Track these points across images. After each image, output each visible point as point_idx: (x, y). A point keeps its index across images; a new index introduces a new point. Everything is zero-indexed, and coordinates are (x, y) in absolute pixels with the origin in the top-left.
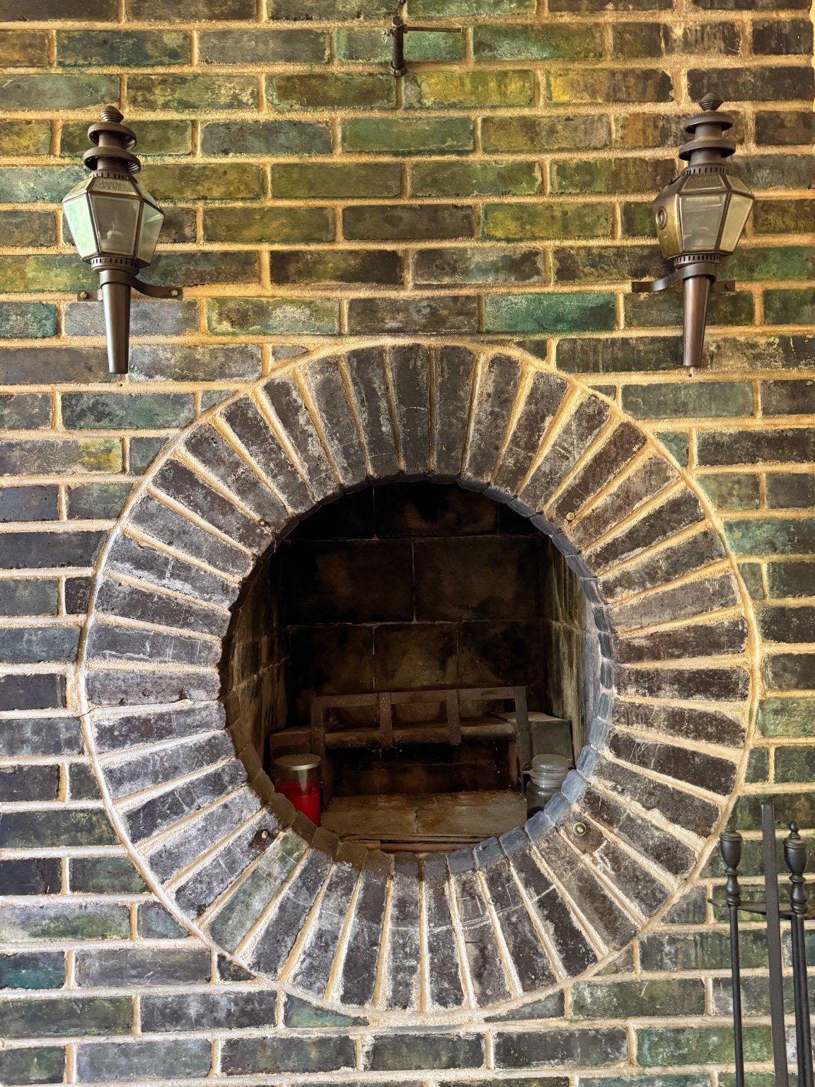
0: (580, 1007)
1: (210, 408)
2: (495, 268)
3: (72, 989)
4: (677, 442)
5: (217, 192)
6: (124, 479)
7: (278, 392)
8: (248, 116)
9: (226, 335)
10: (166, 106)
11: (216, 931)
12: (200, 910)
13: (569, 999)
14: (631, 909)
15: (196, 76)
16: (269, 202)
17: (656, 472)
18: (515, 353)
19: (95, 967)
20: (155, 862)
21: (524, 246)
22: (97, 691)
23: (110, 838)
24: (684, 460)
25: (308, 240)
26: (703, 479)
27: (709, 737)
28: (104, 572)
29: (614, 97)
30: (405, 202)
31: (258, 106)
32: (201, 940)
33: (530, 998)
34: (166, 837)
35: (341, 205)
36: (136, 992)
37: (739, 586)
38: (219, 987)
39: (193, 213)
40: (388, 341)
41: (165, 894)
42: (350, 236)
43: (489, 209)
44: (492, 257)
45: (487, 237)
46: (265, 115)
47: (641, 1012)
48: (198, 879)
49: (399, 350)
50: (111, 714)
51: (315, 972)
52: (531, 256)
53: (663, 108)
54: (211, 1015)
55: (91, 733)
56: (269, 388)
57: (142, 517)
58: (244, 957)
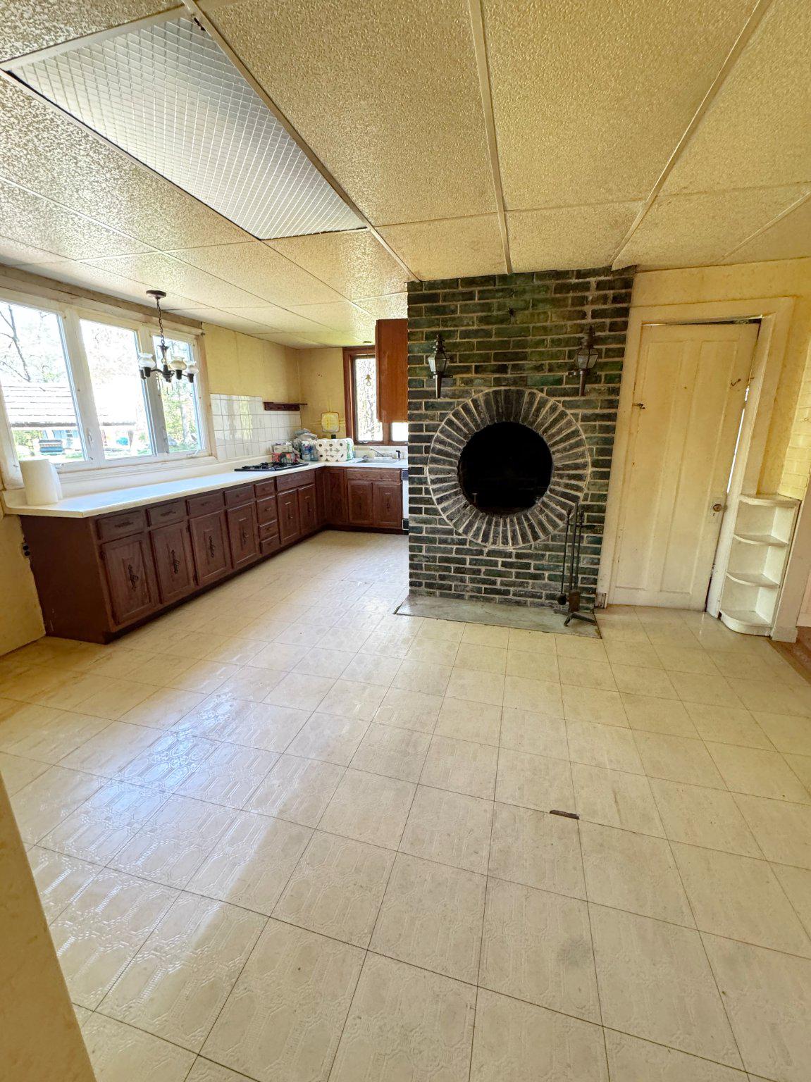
0: (535, 548)
1: (458, 405)
2: (532, 369)
3: (424, 534)
4: (575, 415)
5: (462, 349)
6: (438, 423)
7: (474, 401)
8: (471, 328)
9: (463, 387)
10: (450, 326)
11: (455, 525)
12: (452, 520)
13: (533, 546)
14: (550, 528)
15: (458, 317)
16: (475, 352)
17: (569, 424)
18: (535, 391)
19: (429, 530)
20: (442, 509)
21: (540, 362)
22: (431, 471)
23: (433, 504)
24: (577, 421)
25: (484, 362)
26: (581, 426)
27: (574, 490)
28: (432, 444)
29: (569, 319)
30: (510, 351)
31: (473, 325)
32: (451, 527)
33: (524, 545)
34: (445, 504)
35: (493, 352)
36: (437, 536)
37: (587, 453)
38: (455, 536)
39: (456, 355)
40: (503, 388)
41: (444, 516)
42: (495, 360)
43: (532, 352)
44: (531, 366)
45: (531, 360)
46: (475, 327)
47: (550, 550)
48: (451, 514)
49: (505, 390)
50: (434, 477)
51: (476, 535)
52: (542, 365)
53: (583, 322)
54: (453, 542)
55: (429, 481)
56: (472, 401)
57: (441, 432)
58: (461, 531)
